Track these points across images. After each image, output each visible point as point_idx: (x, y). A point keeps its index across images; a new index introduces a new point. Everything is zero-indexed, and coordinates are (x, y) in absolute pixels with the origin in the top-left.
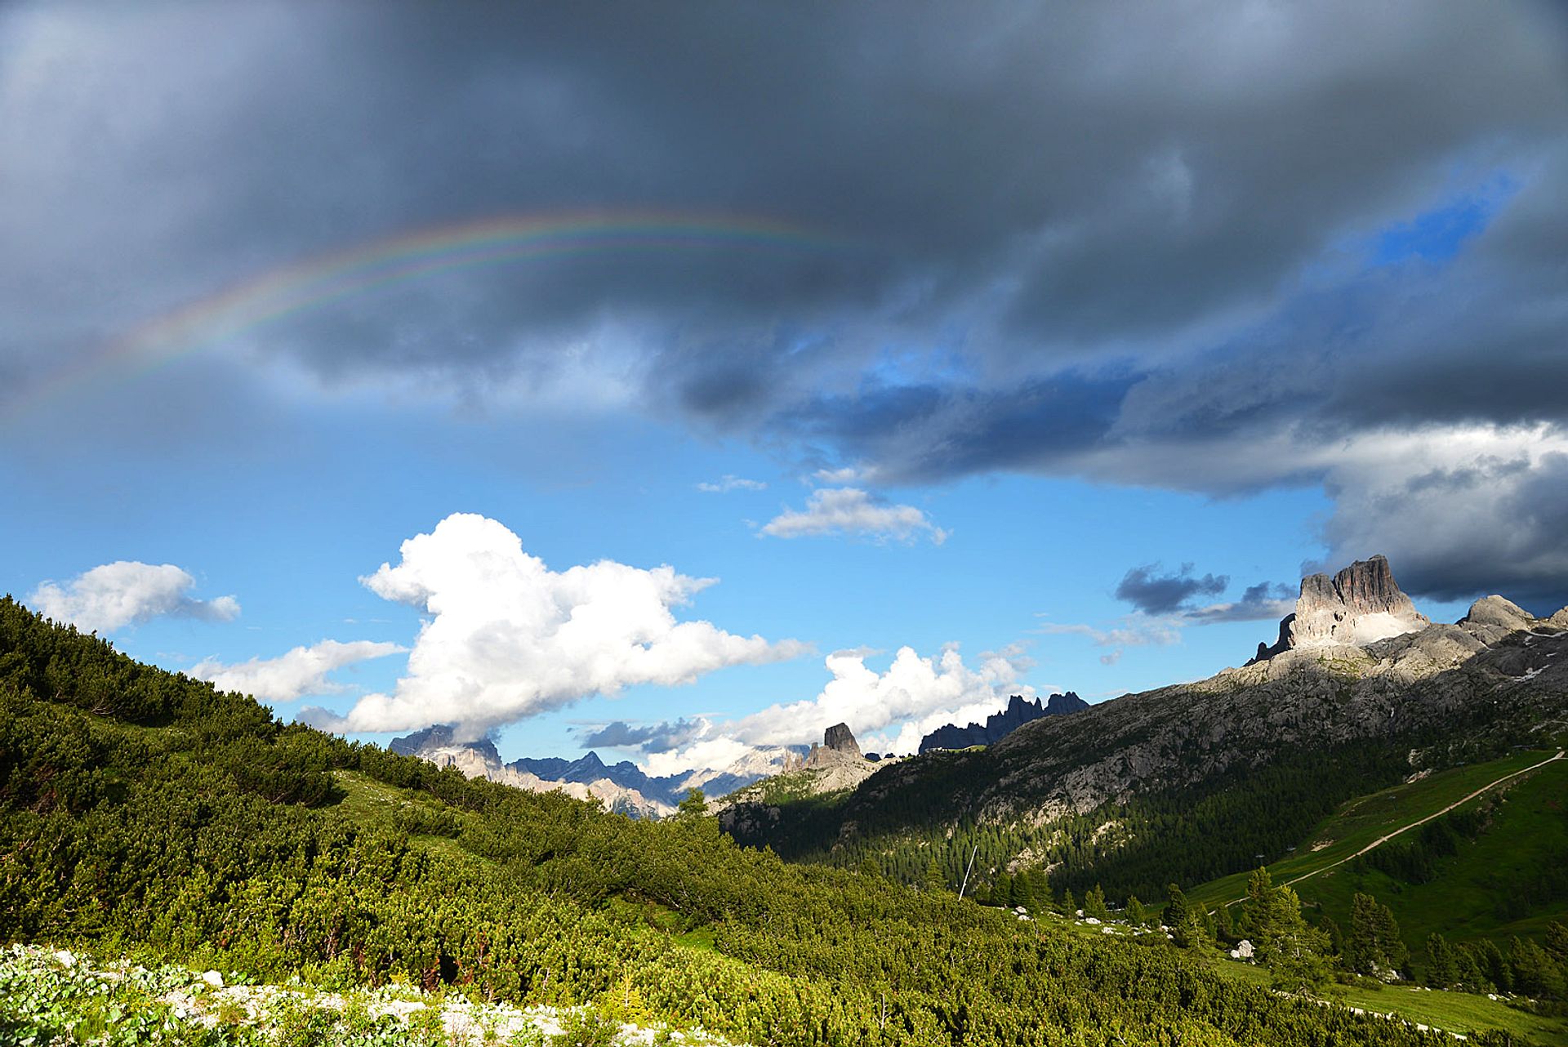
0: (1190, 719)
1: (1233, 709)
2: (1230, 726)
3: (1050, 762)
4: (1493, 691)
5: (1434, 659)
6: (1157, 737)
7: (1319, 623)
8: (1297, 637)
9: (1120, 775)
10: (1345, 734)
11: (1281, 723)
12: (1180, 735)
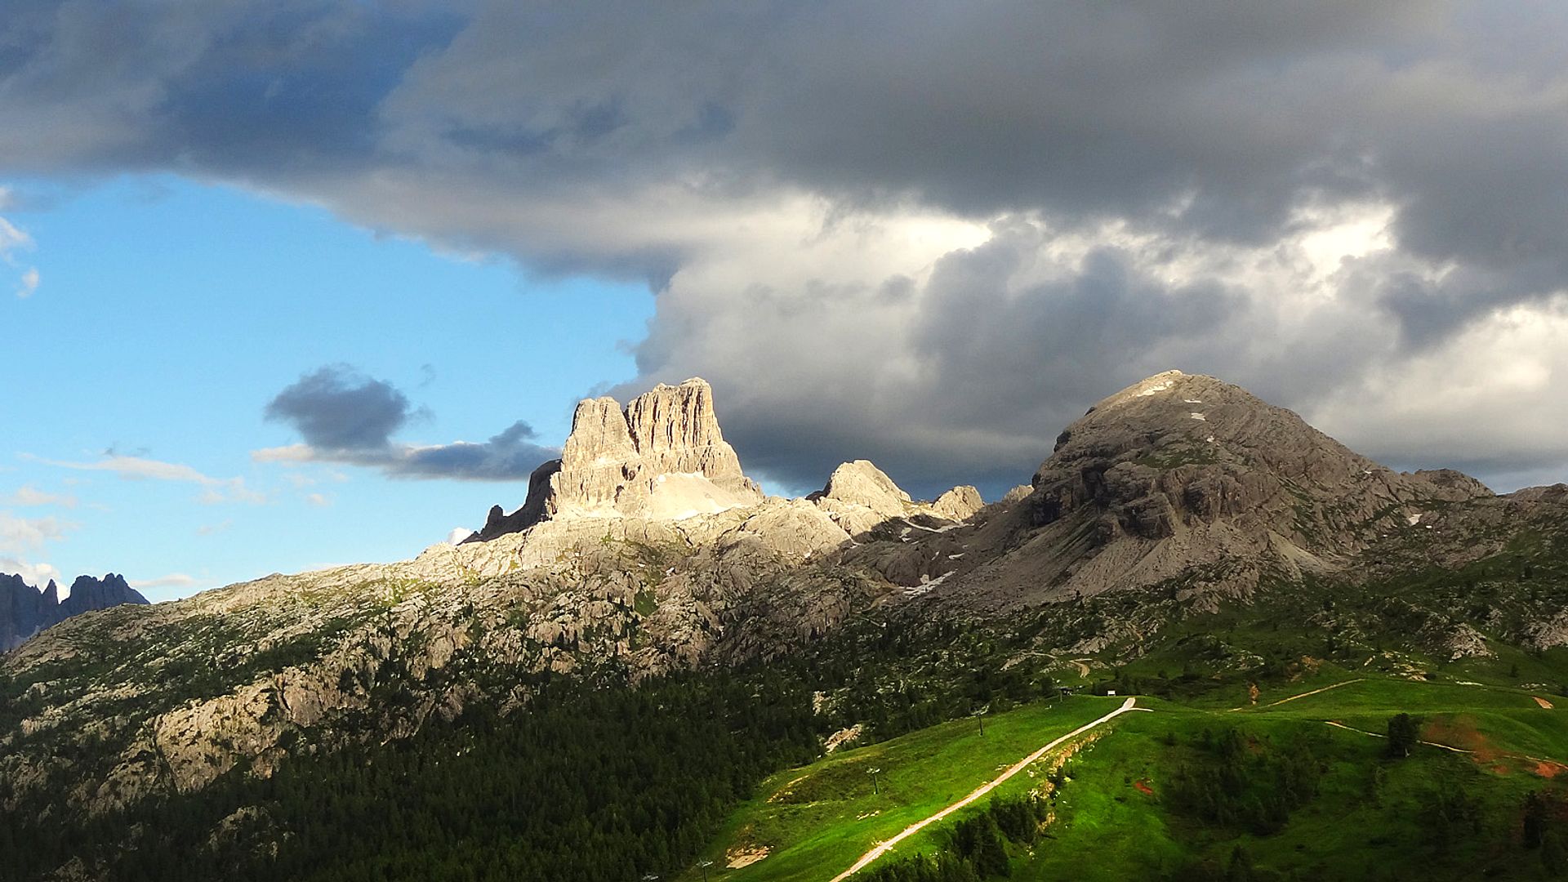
0: (394, 625)
1: (468, 611)
2: (461, 641)
3: (126, 691)
4: (876, 607)
5: (779, 552)
6: (334, 653)
7: (598, 480)
8: (560, 501)
9: (263, 721)
10: (652, 663)
11: (550, 641)
12: (374, 651)
